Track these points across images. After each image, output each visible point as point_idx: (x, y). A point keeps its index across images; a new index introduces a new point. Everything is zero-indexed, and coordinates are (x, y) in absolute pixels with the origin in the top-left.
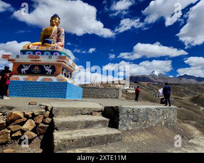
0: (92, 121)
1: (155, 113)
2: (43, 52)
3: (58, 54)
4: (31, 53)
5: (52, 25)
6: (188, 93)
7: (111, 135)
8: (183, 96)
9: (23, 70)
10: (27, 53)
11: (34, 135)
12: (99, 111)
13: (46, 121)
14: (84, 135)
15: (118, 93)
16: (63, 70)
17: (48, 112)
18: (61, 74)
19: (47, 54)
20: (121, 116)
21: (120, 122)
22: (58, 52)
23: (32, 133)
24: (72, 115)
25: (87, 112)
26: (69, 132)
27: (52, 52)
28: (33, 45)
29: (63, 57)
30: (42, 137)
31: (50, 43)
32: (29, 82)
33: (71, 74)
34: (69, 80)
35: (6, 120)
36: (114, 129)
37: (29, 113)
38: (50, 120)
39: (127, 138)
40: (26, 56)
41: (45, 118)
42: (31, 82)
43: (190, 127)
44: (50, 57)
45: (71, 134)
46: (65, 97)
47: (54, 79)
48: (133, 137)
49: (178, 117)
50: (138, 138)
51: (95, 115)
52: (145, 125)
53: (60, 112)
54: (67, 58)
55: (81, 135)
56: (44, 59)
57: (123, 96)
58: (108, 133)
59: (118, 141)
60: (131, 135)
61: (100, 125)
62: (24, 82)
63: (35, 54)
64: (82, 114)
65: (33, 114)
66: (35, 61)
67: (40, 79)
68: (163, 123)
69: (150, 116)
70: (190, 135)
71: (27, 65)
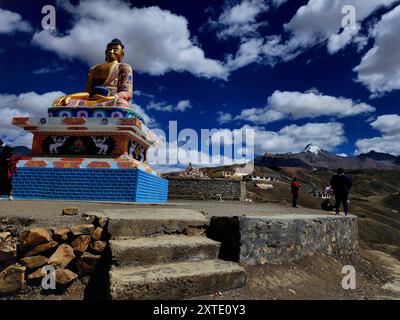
0: (187, 247)
1: (313, 230)
2: (91, 112)
3: (121, 116)
4: (69, 114)
5: (110, 59)
6: (378, 187)
7: (225, 275)
8: (370, 194)
9: (53, 147)
10: (61, 113)
11: (72, 275)
12: (199, 227)
13: (96, 248)
14: (169, 276)
15: (239, 190)
16: (129, 146)
17: (100, 230)
18: (126, 153)
19: (99, 115)
20: (243, 237)
21: (243, 249)
22: (121, 111)
23: (67, 271)
24: (146, 235)
25: (176, 228)
26: (141, 269)
27: (109, 112)
28: (72, 98)
29: (128, 121)
30: (86, 280)
31: (105, 93)
32: (64, 170)
33: (145, 154)
34: (141, 166)
35: (18, 246)
36: (231, 263)
37: (62, 232)
38: (102, 244)
39: (257, 280)
40: (59, 120)
41: (93, 241)
42: (68, 170)
43: (384, 257)
44: (105, 122)
45: (144, 274)
46: (133, 199)
47: (113, 164)
48: (268, 278)
49: (361, 236)
50: (278, 281)
51: (193, 234)
52: (293, 254)
53: (124, 230)
54: (138, 121)
55: (165, 275)
56: (93, 125)
57: (248, 196)
58: (217, 271)
59: (237, 287)
60: (264, 276)
61: (202, 256)
62: (55, 170)
63: (75, 115)
64: (166, 233)
65: (70, 234)
66: (77, 128)
67: (86, 163)
68: (330, 249)
69: (302, 236)
70: (385, 273)
71: (60, 136)
